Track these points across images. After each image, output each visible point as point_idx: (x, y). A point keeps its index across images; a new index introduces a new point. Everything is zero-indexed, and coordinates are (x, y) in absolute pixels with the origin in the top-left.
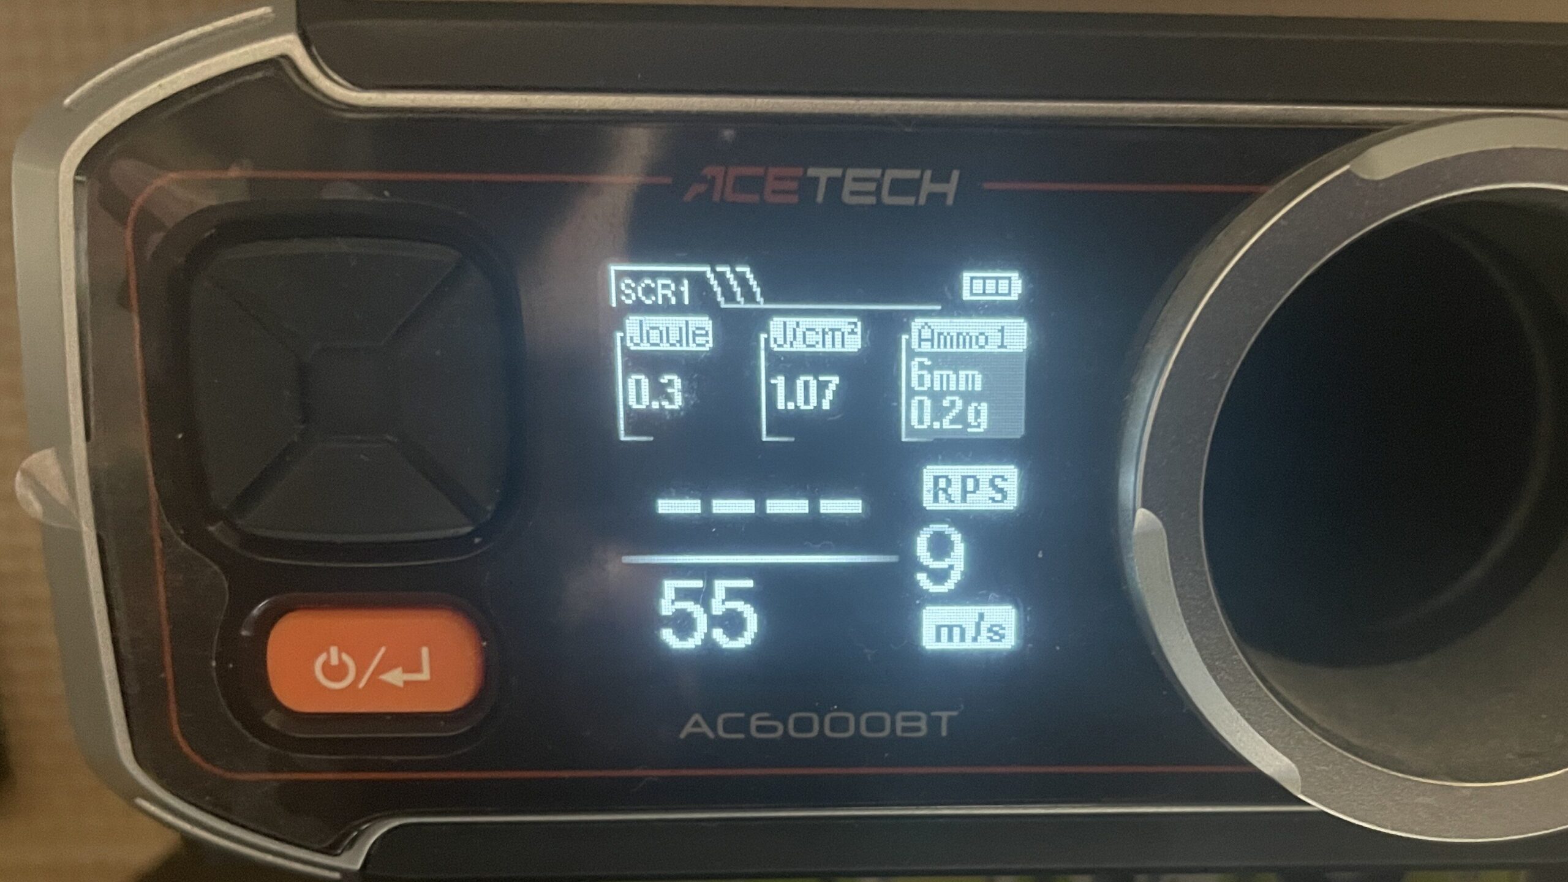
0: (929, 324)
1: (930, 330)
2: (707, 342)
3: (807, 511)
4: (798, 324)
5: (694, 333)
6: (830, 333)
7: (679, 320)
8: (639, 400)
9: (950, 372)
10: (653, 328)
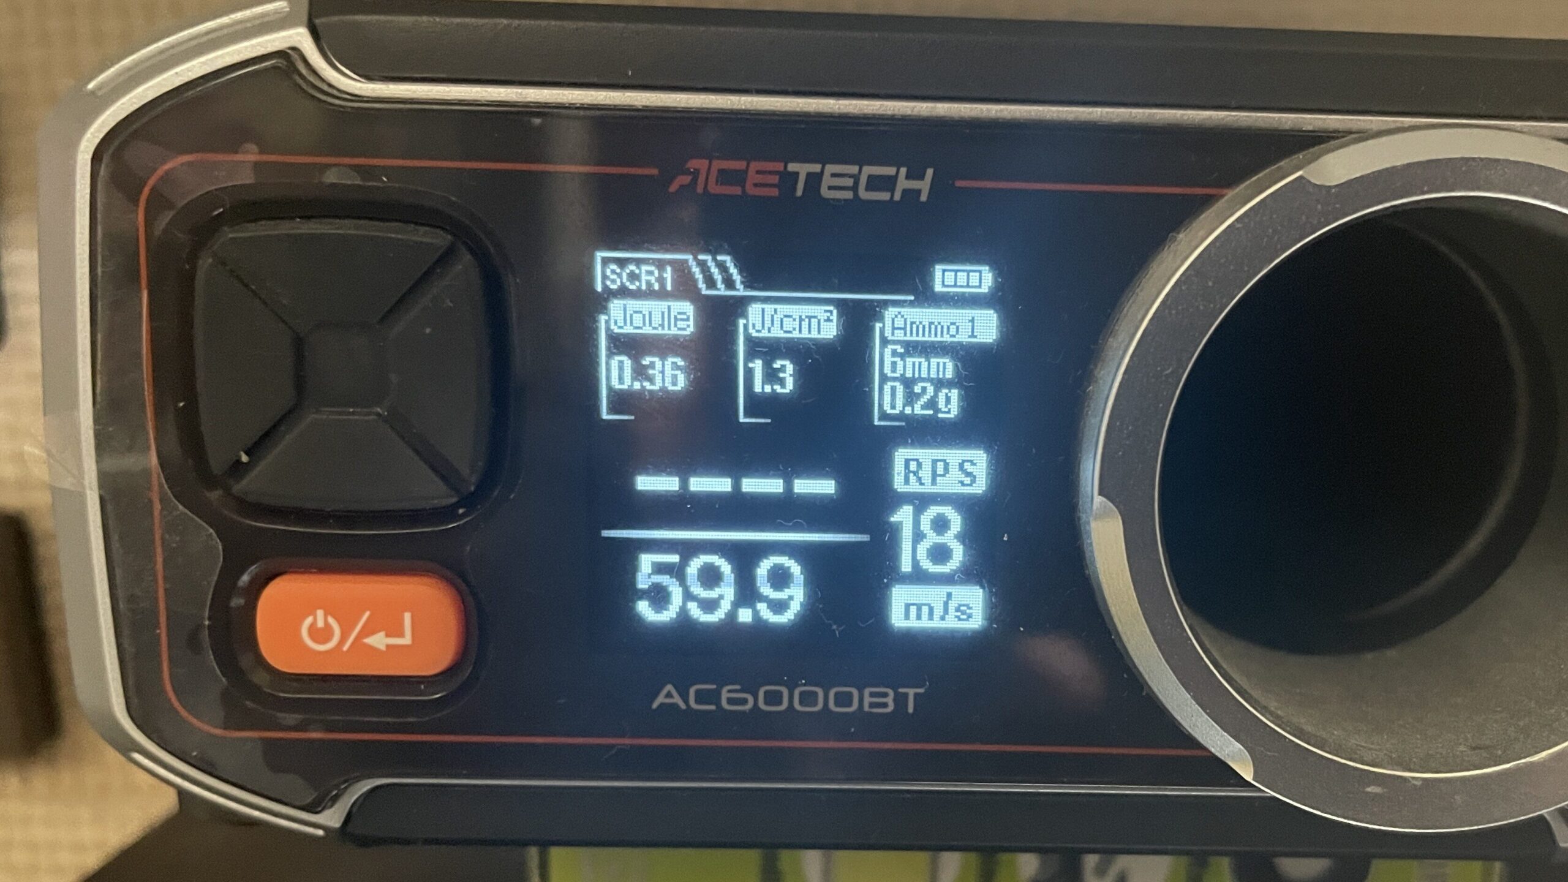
0: (902, 313)
1: (903, 319)
2: (688, 326)
3: (781, 490)
4: (776, 310)
5: (676, 319)
6: (807, 320)
7: (662, 305)
8: (621, 380)
9: (923, 360)
10: (636, 312)
